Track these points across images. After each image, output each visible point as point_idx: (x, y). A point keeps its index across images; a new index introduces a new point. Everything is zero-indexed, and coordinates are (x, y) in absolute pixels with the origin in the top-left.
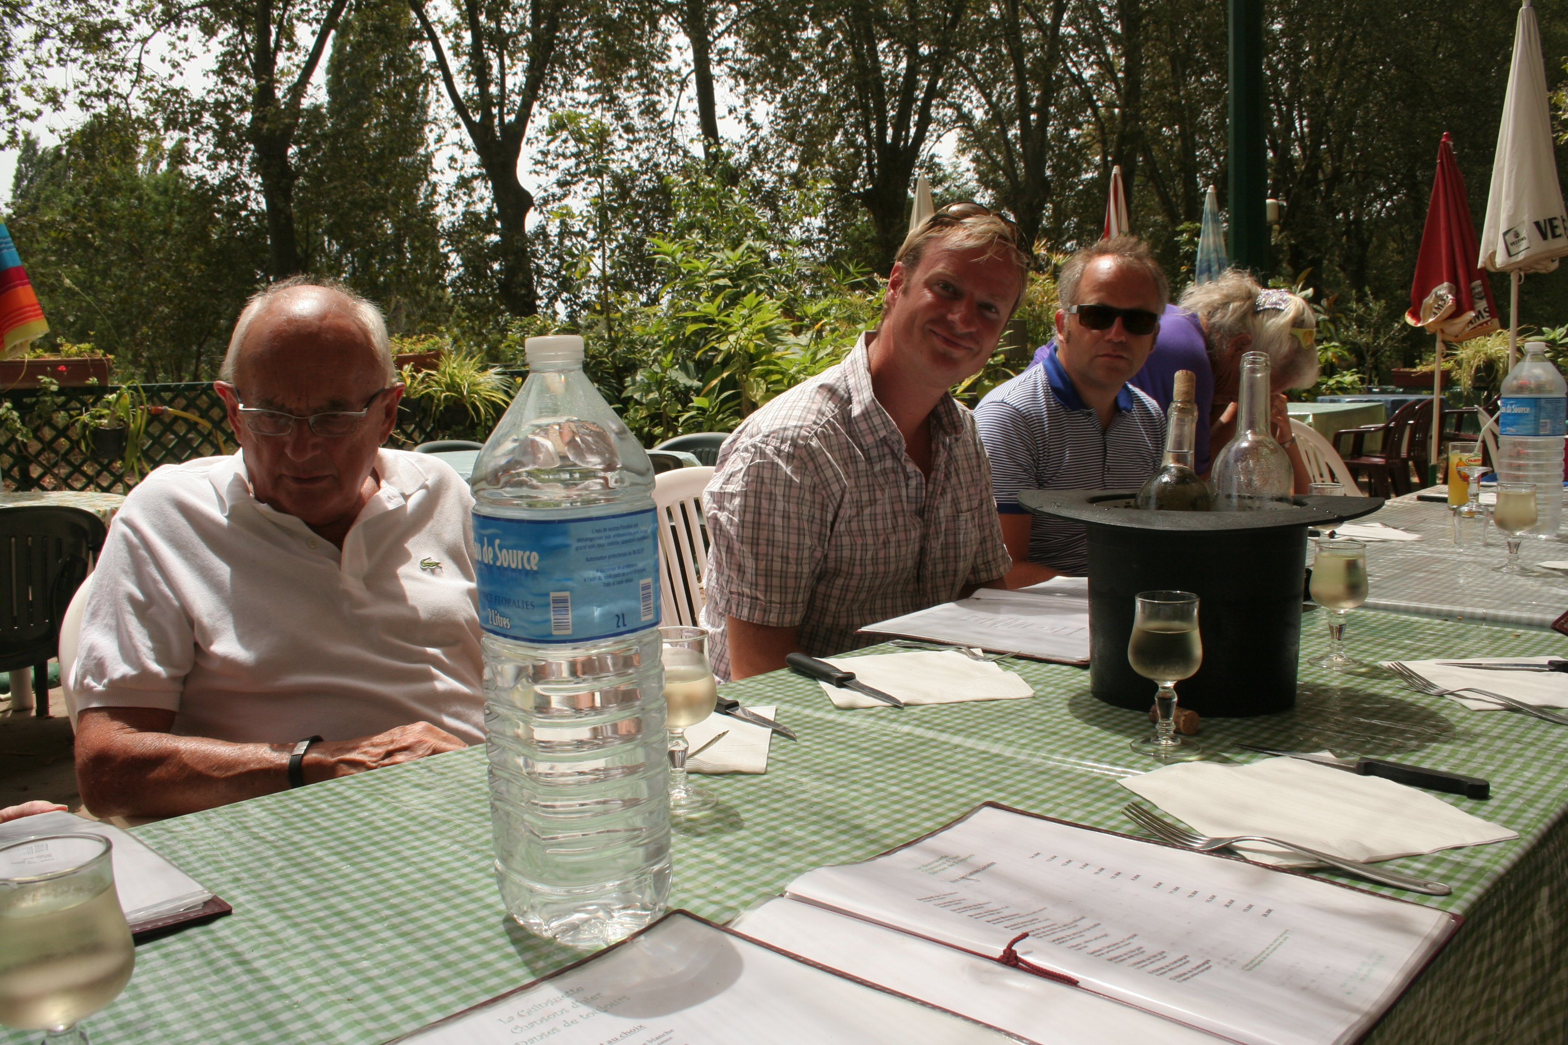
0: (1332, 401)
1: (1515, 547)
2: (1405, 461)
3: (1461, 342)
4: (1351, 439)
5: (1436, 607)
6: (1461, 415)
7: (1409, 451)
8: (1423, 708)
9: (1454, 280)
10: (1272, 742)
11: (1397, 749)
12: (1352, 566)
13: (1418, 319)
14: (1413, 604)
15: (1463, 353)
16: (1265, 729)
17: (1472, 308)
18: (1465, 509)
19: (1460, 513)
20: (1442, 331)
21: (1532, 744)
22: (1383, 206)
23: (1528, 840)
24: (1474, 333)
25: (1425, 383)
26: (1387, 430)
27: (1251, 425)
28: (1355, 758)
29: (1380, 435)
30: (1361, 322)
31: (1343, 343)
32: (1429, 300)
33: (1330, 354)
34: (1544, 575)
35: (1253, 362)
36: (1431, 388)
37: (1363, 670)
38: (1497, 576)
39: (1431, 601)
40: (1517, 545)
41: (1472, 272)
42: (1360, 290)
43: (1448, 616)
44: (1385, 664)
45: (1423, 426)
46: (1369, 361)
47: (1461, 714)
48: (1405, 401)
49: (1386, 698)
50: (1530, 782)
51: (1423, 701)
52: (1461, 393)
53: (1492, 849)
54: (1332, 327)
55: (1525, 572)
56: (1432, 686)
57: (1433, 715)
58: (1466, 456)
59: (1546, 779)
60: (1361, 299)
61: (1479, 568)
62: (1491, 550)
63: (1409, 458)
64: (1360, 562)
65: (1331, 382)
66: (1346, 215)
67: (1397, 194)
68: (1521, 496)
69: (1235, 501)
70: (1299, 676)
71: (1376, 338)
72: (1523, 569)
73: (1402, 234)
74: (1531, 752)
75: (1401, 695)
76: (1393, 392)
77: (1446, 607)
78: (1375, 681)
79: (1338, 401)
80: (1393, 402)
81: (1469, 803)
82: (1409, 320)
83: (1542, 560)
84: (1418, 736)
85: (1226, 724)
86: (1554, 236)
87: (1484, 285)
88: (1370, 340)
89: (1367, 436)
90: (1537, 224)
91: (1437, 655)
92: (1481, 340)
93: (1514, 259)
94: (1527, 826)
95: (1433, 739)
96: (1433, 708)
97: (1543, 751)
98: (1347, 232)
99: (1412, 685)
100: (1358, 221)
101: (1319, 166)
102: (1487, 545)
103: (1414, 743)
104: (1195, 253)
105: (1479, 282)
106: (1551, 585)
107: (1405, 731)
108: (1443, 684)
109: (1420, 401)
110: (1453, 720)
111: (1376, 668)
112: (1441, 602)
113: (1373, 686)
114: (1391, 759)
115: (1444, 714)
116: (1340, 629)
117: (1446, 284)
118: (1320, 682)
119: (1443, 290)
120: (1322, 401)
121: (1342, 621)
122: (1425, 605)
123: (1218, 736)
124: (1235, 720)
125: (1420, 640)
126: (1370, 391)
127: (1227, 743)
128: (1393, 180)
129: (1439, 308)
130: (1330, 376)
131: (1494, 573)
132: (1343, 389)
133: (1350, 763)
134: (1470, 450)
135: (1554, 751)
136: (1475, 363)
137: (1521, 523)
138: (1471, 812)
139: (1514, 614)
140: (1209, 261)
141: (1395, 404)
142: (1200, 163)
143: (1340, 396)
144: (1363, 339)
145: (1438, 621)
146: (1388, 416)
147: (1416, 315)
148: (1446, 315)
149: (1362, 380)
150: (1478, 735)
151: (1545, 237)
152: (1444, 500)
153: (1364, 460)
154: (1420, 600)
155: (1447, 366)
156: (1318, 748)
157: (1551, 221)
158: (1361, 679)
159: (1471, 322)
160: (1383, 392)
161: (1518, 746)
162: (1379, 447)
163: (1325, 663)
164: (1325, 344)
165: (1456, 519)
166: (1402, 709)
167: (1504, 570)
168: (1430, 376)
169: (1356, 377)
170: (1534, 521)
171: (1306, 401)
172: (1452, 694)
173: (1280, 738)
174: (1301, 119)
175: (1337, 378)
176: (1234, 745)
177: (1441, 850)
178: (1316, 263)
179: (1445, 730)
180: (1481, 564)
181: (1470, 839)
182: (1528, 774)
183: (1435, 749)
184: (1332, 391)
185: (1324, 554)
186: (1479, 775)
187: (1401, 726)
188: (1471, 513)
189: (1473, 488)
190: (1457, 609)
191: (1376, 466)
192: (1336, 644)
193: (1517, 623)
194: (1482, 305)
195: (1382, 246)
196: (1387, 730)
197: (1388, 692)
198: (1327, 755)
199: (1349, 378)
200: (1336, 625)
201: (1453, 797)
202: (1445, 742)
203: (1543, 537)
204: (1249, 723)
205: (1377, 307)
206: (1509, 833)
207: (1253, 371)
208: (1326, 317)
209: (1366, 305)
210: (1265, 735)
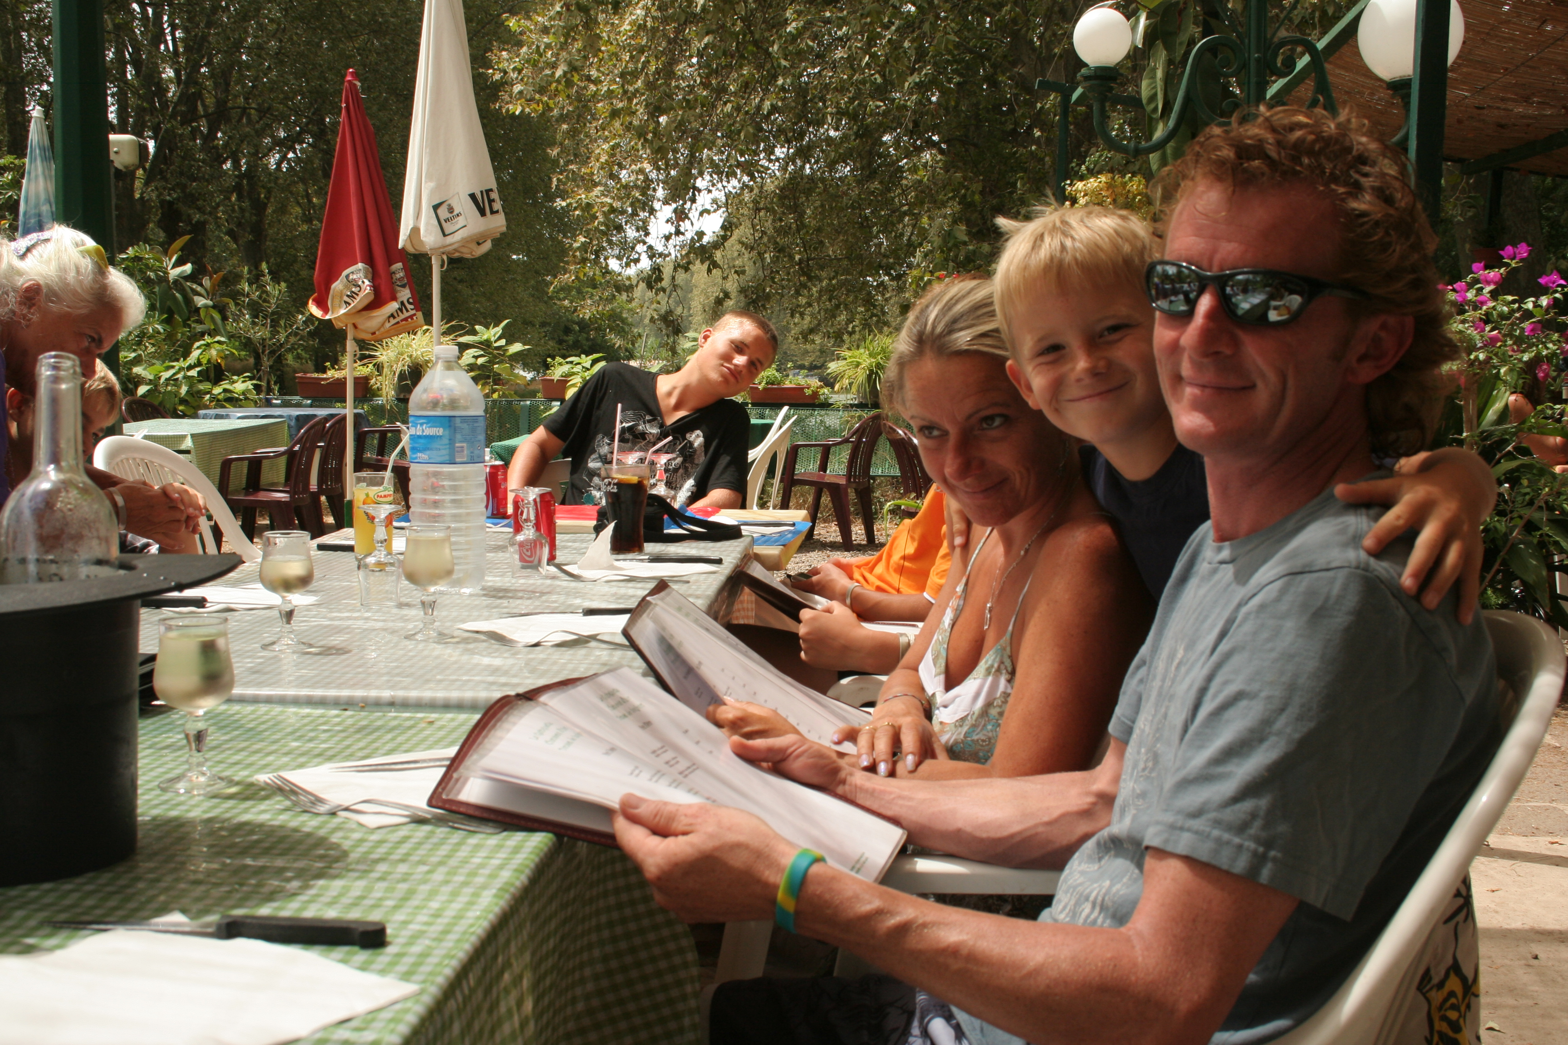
0: (218, 417)
1: (429, 606)
2: (315, 497)
3: (380, 341)
4: (245, 467)
5: (332, 693)
6: (383, 434)
7: (321, 480)
8: (309, 835)
9: (370, 260)
10: (99, 912)
11: (270, 897)
12: (208, 649)
13: (326, 310)
14: (304, 692)
15: (384, 355)
16: (91, 893)
17: (394, 298)
18: (371, 560)
19: (366, 566)
20: (355, 326)
21: (441, 863)
22: (284, 158)
23: (433, 991)
24: (396, 331)
25: (335, 392)
26: (291, 455)
27: (55, 458)
28: (213, 918)
29: (283, 460)
30: (256, 310)
31: (231, 337)
32: (337, 286)
33: (214, 352)
34: (465, 641)
35: (55, 368)
36: (343, 400)
37: (233, 790)
38: (410, 645)
39: (326, 686)
40: (432, 605)
41: (392, 253)
42: (255, 266)
43: (346, 704)
44: (263, 778)
45: (336, 451)
46: (266, 362)
47: (356, 836)
48: (315, 416)
49: (261, 825)
50: (437, 915)
51: (309, 824)
52: (382, 407)
53: (386, 1015)
54: (217, 316)
55: (443, 637)
56: (320, 800)
57: (321, 842)
58: (374, 490)
59: (456, 906)
60: (256, 279)
61: (389, 637)
62: (406, 611)
63: (321, 492)
64: (221, 643)
65: (217, 390)
66: (236, 165)
67: (301, 142)
68: (434, 542)
69: (32, 568)
70: (139, 811)
71: (274, 333)
72: (441, 634)
73: (308, 196)
74: (439, 876)
75: (283, 818)
76: (298, 405)
77: (345, 693)
78: (249, 803)
79: (227, 417)
80: (298, 418)
81: (362, 956)
82: (314, 310)
83: (464, 621)
84: (301, 874)
85: (33, 894)
86: (493, 212)
87: (405, 268)
88: (268, 335)
89: (265, 463)
90: (473, 196)
91: (330, 759)
92: (405, 338)
93: (449, 240)
94: (431, 973)
95: (320, 875)
96: (322, 832)
97: (453, 872)
98: (238, 188)
99: (295, 804)
100: (250, 174)
101: (199, 96)
102: (401, 605)
103: (295, 884)
104: (17, 203)
105: (399, 265)
106: (472, 652)
107: (283, 870)
108: (335, 797)
109: (332, 416)
110: (346, 845)
111: (252, 785)
112: (339, 687)
113: (246, 811)
114: (265, 911)
115: (335, 839)
116: (200, 737)
117: (360, 265)
118: (174, 813)
119: (357, 272)
120: (205, 417)
121: (201, 725)
122: (319, 692)
123: (19, 914)
124: (47, 886)
125: (311, 740)
126: (268, 404)
127: (32, 923)
128: (296, 123)
129: (352, 296)
130: (217, 381)
131: (408, 642)
132: (232, 400)
133: (208, 925)
134: (380, 483)
135: (464, 871)
136: (398, 368)
137: (435, 576)
138: (363, 968)
139: (427, 694)
140: (39, 215)
141: (301, 420)
142: (30, 73)
143: (230, 410)
144: (260, 333)
145: (335, 712)
146: (291, 436)
147: (322, 304)
148: (360, 307)
149: (257, 388)
150: (377, 861)
151: (483, 213)
152: (350, 549)
153: (263, 496)
154: (313, 686)
155: (364, 371)
156: (164, 910)
157: (488, 191)
158: (230, 803)
159: (392, 316)
160: (286, 404)
161: (425, 868)
162: (282, 479)
163: (181, 787)
164: (208, 339)
165: (361, 574)
166: (282, 839)
167: (419, 637)
168: (341, 384)
169: (249, 385)
170: (449, 573)
171: (184, 416)
172: (347, 809)
173: (111, 903)
174: (174, 27)
175: (225, 385)
176: (42, 924)
177: (325, 1028)
178: (199, 229)
179: (337, 860)
180: (393, 632)
181: (360, 1006)
182: (434, 905)
183: (323, 888)
184: (219, 403)
185: (173, 634)
186: (375, 916)
187: (279, 862)
188: (381, 566)
189: (381, 533)
190: (359, 693)
191: (278, 503)
192: (197, 757)
193: (432, 706)
194: (405, 294)
195: (283, 209)
196: (261, 870)
197: (264, 817)
198: (177, 918)
199: (240, 386)
200: (192, 734)
201: (341, 951)
202: (335, 877)
203: (466, 591)
204: (68, 887)
205: (276, 291)
206: (409, 988)
207: (56, 380)
208: (210, 303)
209: (262, 287)
210: (90, 902)
